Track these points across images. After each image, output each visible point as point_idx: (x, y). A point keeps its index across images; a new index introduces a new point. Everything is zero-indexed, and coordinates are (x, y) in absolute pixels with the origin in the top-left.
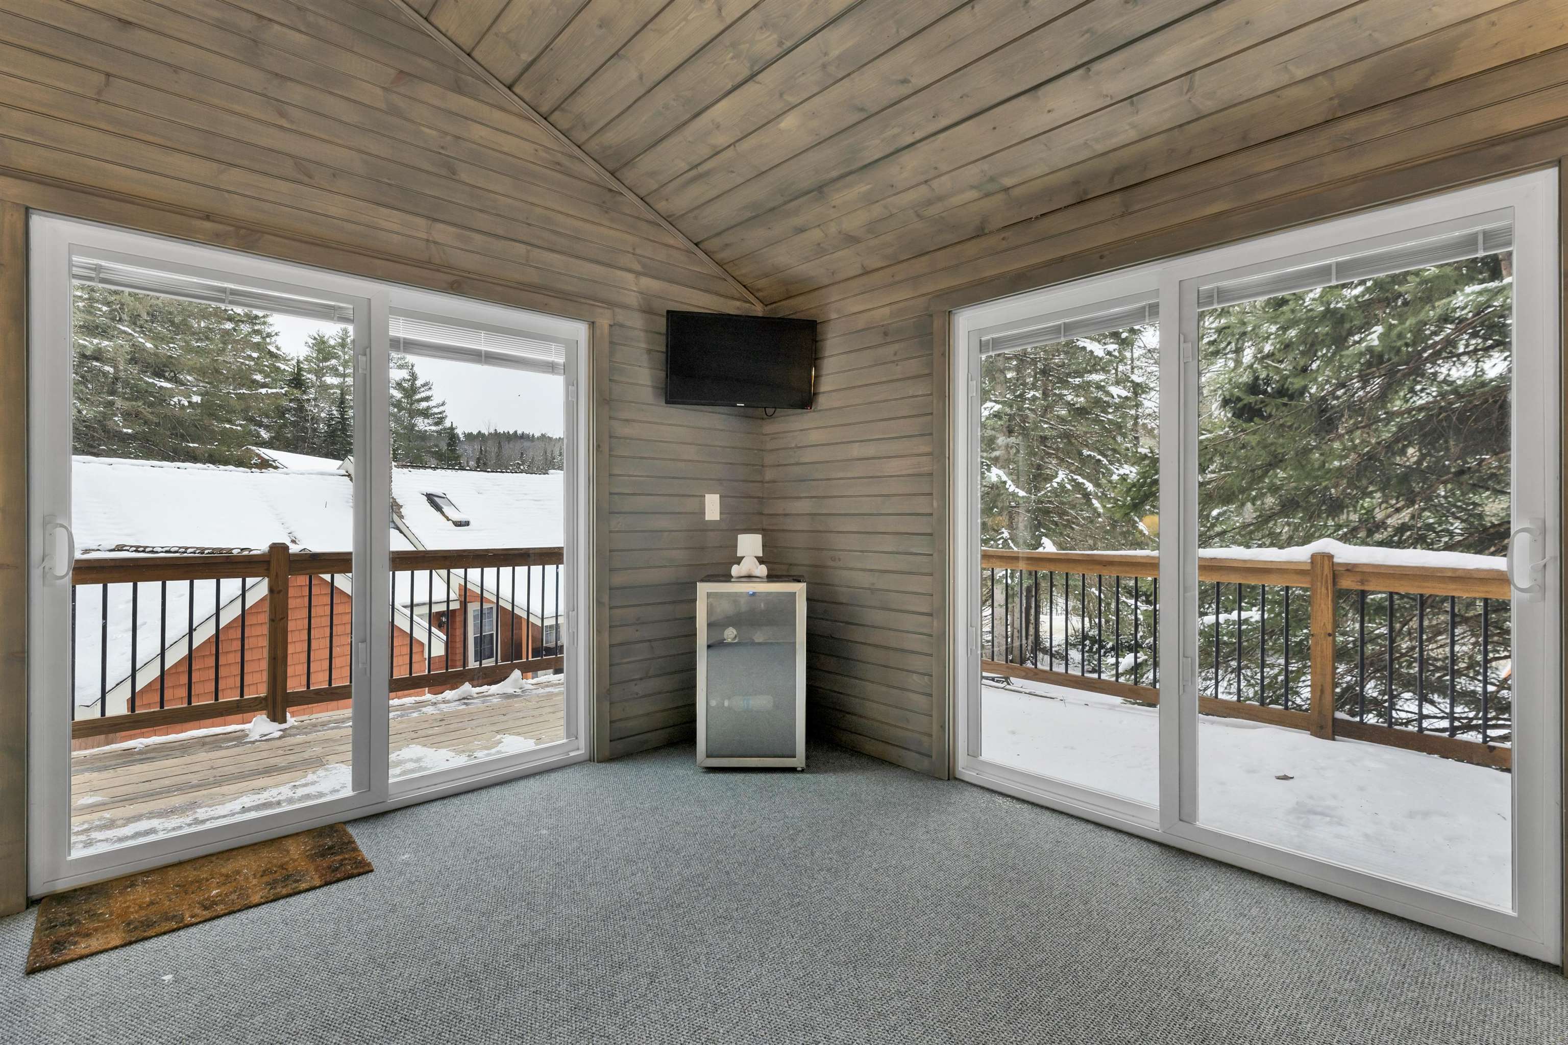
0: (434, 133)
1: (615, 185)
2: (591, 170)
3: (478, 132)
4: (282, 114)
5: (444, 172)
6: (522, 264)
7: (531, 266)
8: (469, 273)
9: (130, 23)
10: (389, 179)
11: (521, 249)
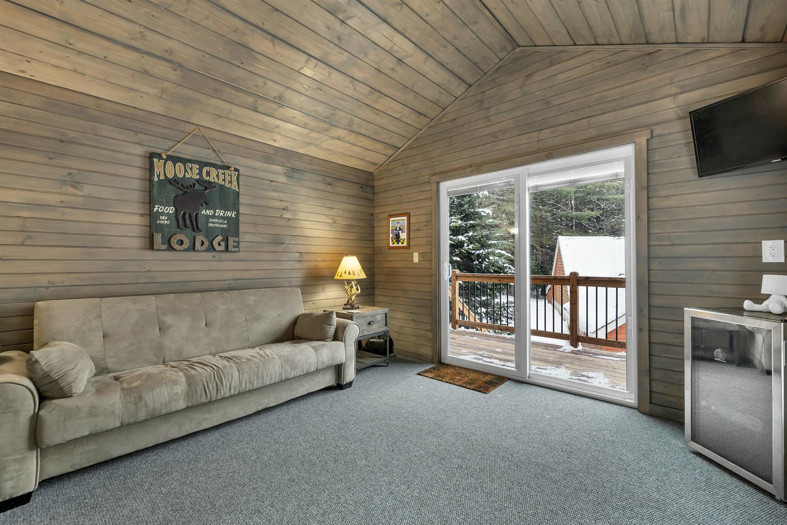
0: (541, 92)
1: (652, 48)
2: (632, 51)
3: (561, 77)
4: (489, 121)
5: (546, 106)
6: (587, 129)
7: (591, 128)
8: (557, 146)
9: (455, 119)
10: (523, 123)
11: (585, 122)
